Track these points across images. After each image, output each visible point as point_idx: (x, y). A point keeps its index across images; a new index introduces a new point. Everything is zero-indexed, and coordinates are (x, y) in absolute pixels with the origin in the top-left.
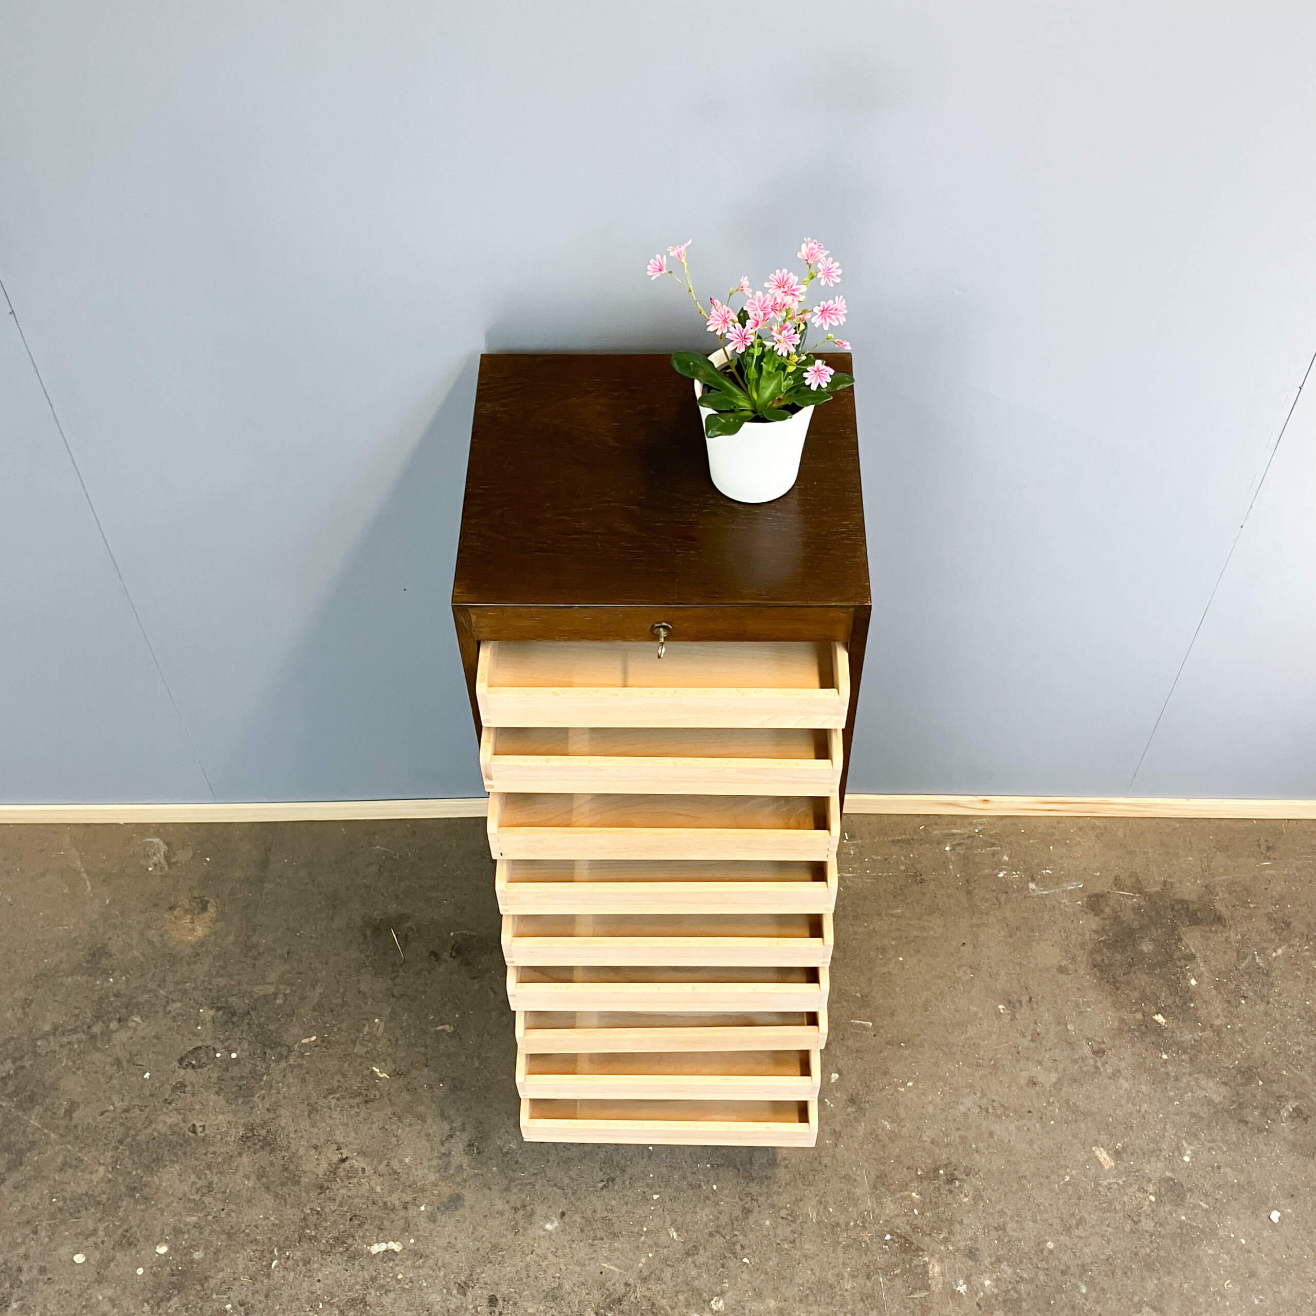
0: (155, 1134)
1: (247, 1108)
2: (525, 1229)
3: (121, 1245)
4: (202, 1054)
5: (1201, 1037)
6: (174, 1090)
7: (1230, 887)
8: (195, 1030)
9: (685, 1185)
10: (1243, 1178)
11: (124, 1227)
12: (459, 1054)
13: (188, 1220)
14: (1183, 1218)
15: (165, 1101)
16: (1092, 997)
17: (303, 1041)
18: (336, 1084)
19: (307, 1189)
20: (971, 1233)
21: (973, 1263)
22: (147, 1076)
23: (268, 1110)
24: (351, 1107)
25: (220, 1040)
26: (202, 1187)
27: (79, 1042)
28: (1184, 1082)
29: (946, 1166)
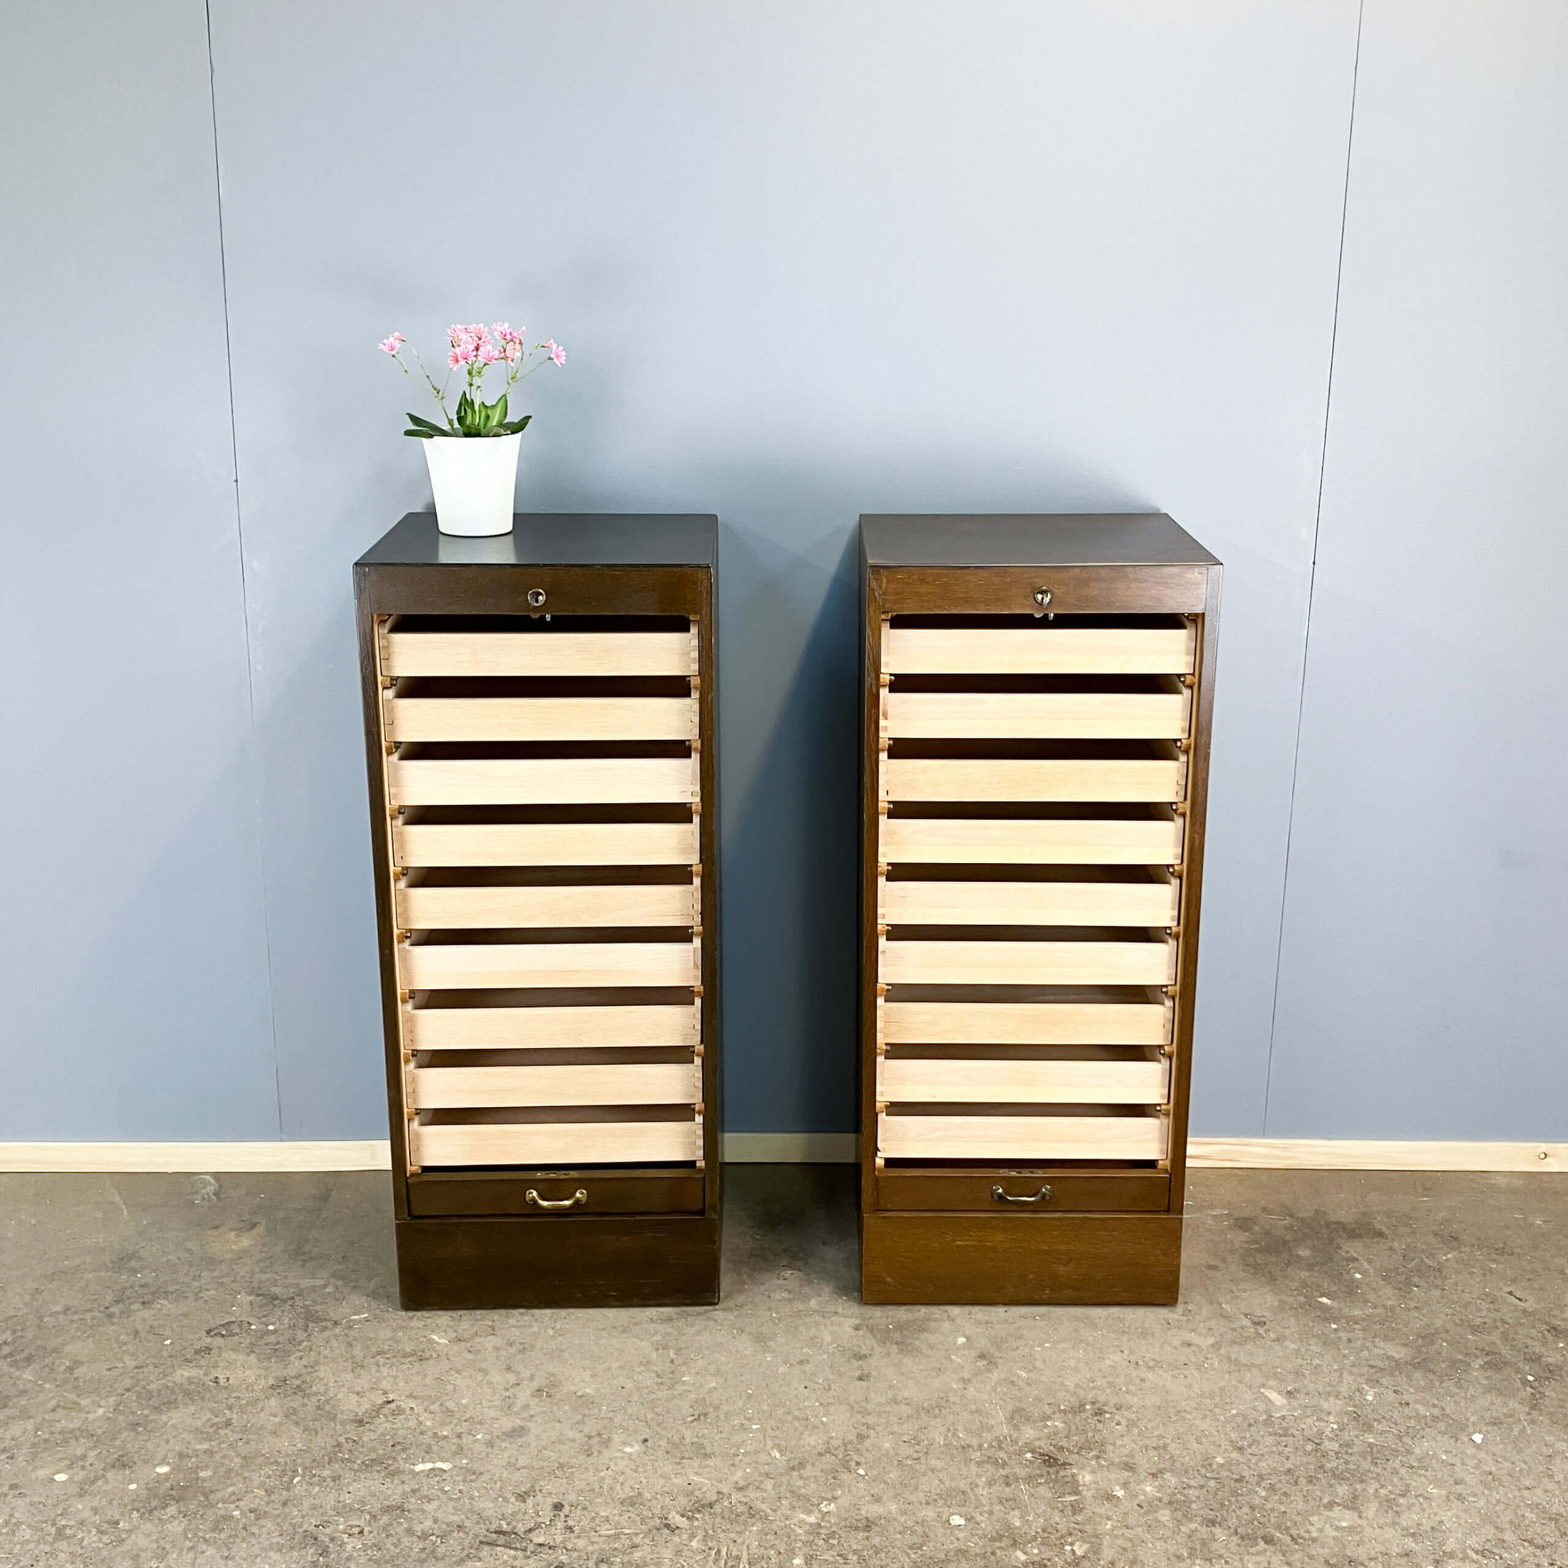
0: (170, 1384)
1: (282, 1365)
2: (600, 1452)
3: (113, 1466)
4: (233, 1326)
5: (1373, 1313)
6: (198, 1352)
7: (1389, 1214)
8: (230, 1311)
9: (790, 1418)
10: (1436, 1412)
11: (120, 1453)
12: (531, 1326)
13: (198, 1447)
14: (1372, 1440)
15: (187, 1360)
16: (1246, 1285)
17: (352, 1318)
18: (386, 1348)
19: (343, 1423)
20: (1127, 1452)
21: (1131, 1474)
22: (168, 1342)
23: (306, 1367)
24: (402, 1364)
25: (256, 1316)
26: (218, 1423)
27: (93, 1318)
28: (1358, 1344)
29: (1093, 1403)
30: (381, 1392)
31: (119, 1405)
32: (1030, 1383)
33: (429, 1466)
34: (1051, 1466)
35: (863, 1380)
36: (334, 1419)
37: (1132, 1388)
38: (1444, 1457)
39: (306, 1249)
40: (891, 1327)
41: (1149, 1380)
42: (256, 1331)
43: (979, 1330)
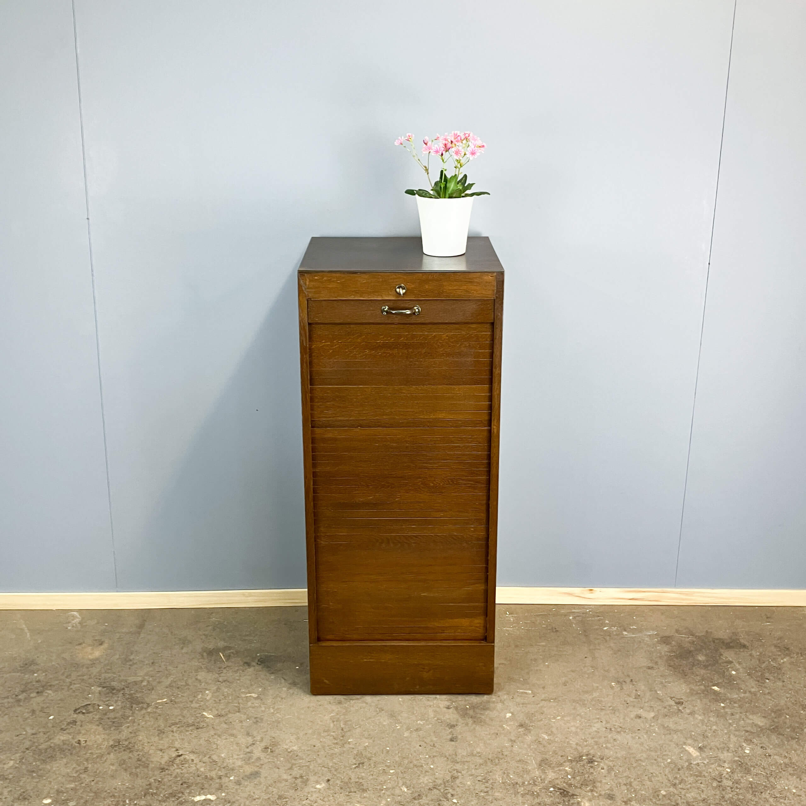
0: (52, 745)
1: (117, 732)
2: (302, 788)
3: (19, 799)
4: (90, 707)
5: (744, 696)
6: (68, 724)
7: (748, 633)
8: (87, 697)
9: (411, 765)
10: (787, 761)
11: (22, 790)
12: (260, 707)
13: (68, 786)
14: (751, 780)
15: (62, 729)
16: (670, 679)
17: (158, 701)
18: (177, 721)
19: (153, 770)
20: (608, 787)
21: (611, 802)
22: (51, 717)
23: (131, 733)
24: (187, 731)
25: (103, 701)
26: (80, 770)
27: (9, 703)
28: (737, 716)
29: (587, 755)
30: (174, 749)
31: (22, 758)
32: (550, 742)
33: (203, 797)
34: (565, 796)
35: (453, 741)
36: (147, 767)
37: (609, 745)
38: (794, 791)
39: (131, 657)
40: (468, 707)
41: (619, 740)
42: (102, 710)
43: (519, 709)
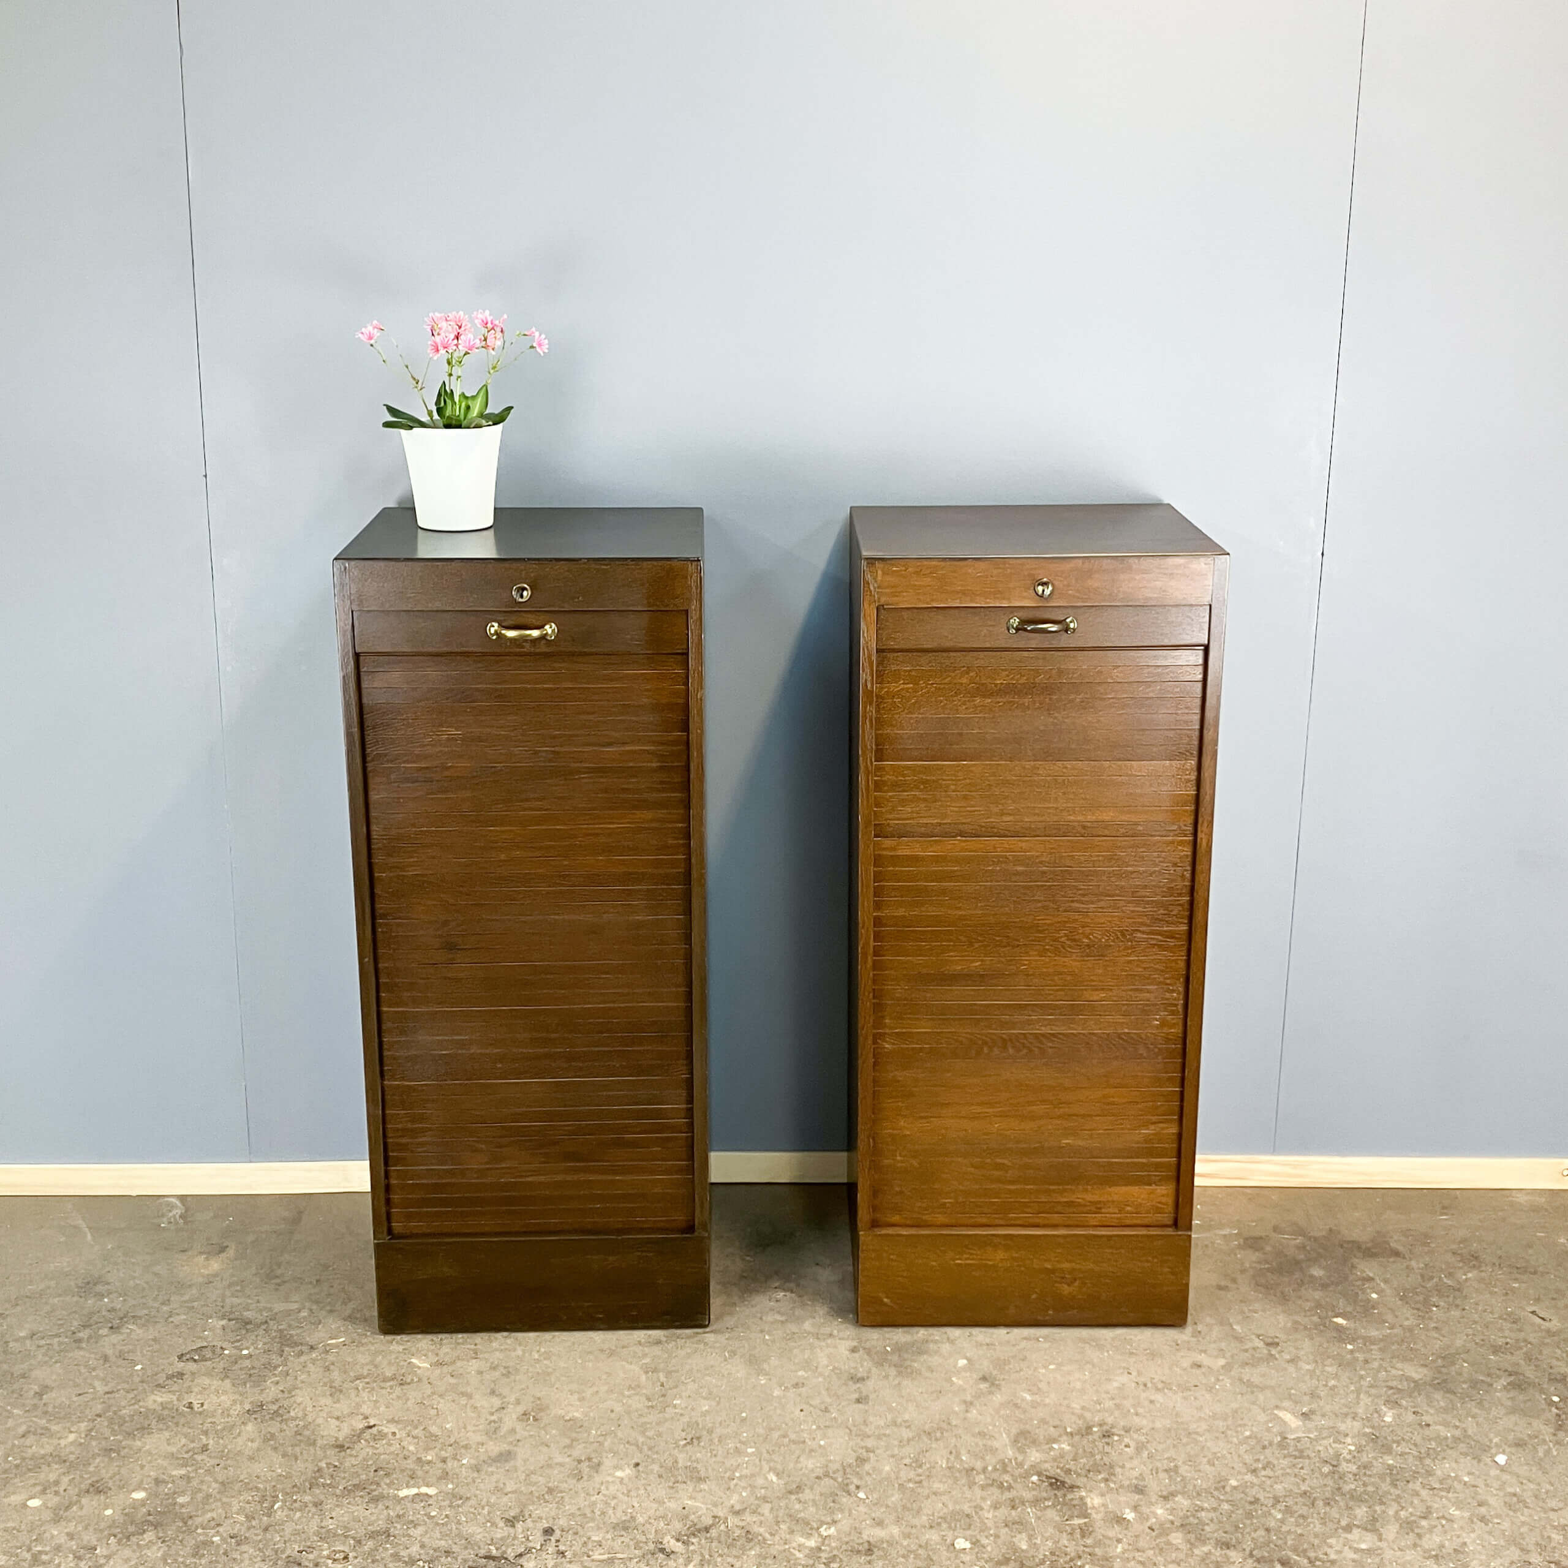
0: (143, 1410)
1: (257, 1390)
2: (590, 1477)
3: (88, 1491)
4: (206, 1351)
5: (1390, 1333)
6: (170, 1377)
7: (1406, 1233)
8: (201, 1335)
9: (786, 1441)
10: (1458, 1433)
11: (94, 1479)
12: (514, 1349)
13: (174, 1473)
14: (1391, 1462)
15: (159, 1385)
16: (1257, 1306)
17: (329, 1342)
18: (365, 1372)
19: (324, 1448)
20: (1136, 1473)
21: (1141, 1496)
22: (139, 1367)
23: (282, 1391)
24: (383, 1388)
25: (229, 1341)
26: (194, 1448)
27: (60, 1343)
28: (1376, 1365)
29: (1101, 1425)
30: (361, 1417)
31: (91, 1430)
32: (1034, 1405)
33: (414, 1491)
34: (1058, 1488)
35: (861, 1403)
36: (314, 1443)
37: (1140, 1410)
38: (1466, 1479)
39: (279, 1272)
40: (888, 1349)
41: (1158, 1402)
42: (229, 1356)
43: (981, 1352)
